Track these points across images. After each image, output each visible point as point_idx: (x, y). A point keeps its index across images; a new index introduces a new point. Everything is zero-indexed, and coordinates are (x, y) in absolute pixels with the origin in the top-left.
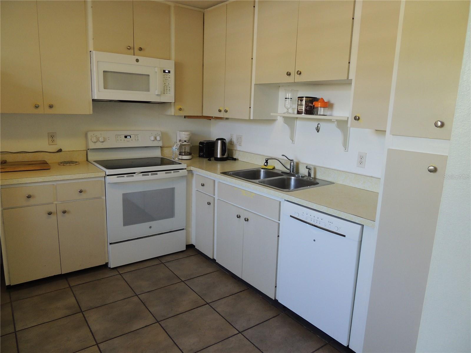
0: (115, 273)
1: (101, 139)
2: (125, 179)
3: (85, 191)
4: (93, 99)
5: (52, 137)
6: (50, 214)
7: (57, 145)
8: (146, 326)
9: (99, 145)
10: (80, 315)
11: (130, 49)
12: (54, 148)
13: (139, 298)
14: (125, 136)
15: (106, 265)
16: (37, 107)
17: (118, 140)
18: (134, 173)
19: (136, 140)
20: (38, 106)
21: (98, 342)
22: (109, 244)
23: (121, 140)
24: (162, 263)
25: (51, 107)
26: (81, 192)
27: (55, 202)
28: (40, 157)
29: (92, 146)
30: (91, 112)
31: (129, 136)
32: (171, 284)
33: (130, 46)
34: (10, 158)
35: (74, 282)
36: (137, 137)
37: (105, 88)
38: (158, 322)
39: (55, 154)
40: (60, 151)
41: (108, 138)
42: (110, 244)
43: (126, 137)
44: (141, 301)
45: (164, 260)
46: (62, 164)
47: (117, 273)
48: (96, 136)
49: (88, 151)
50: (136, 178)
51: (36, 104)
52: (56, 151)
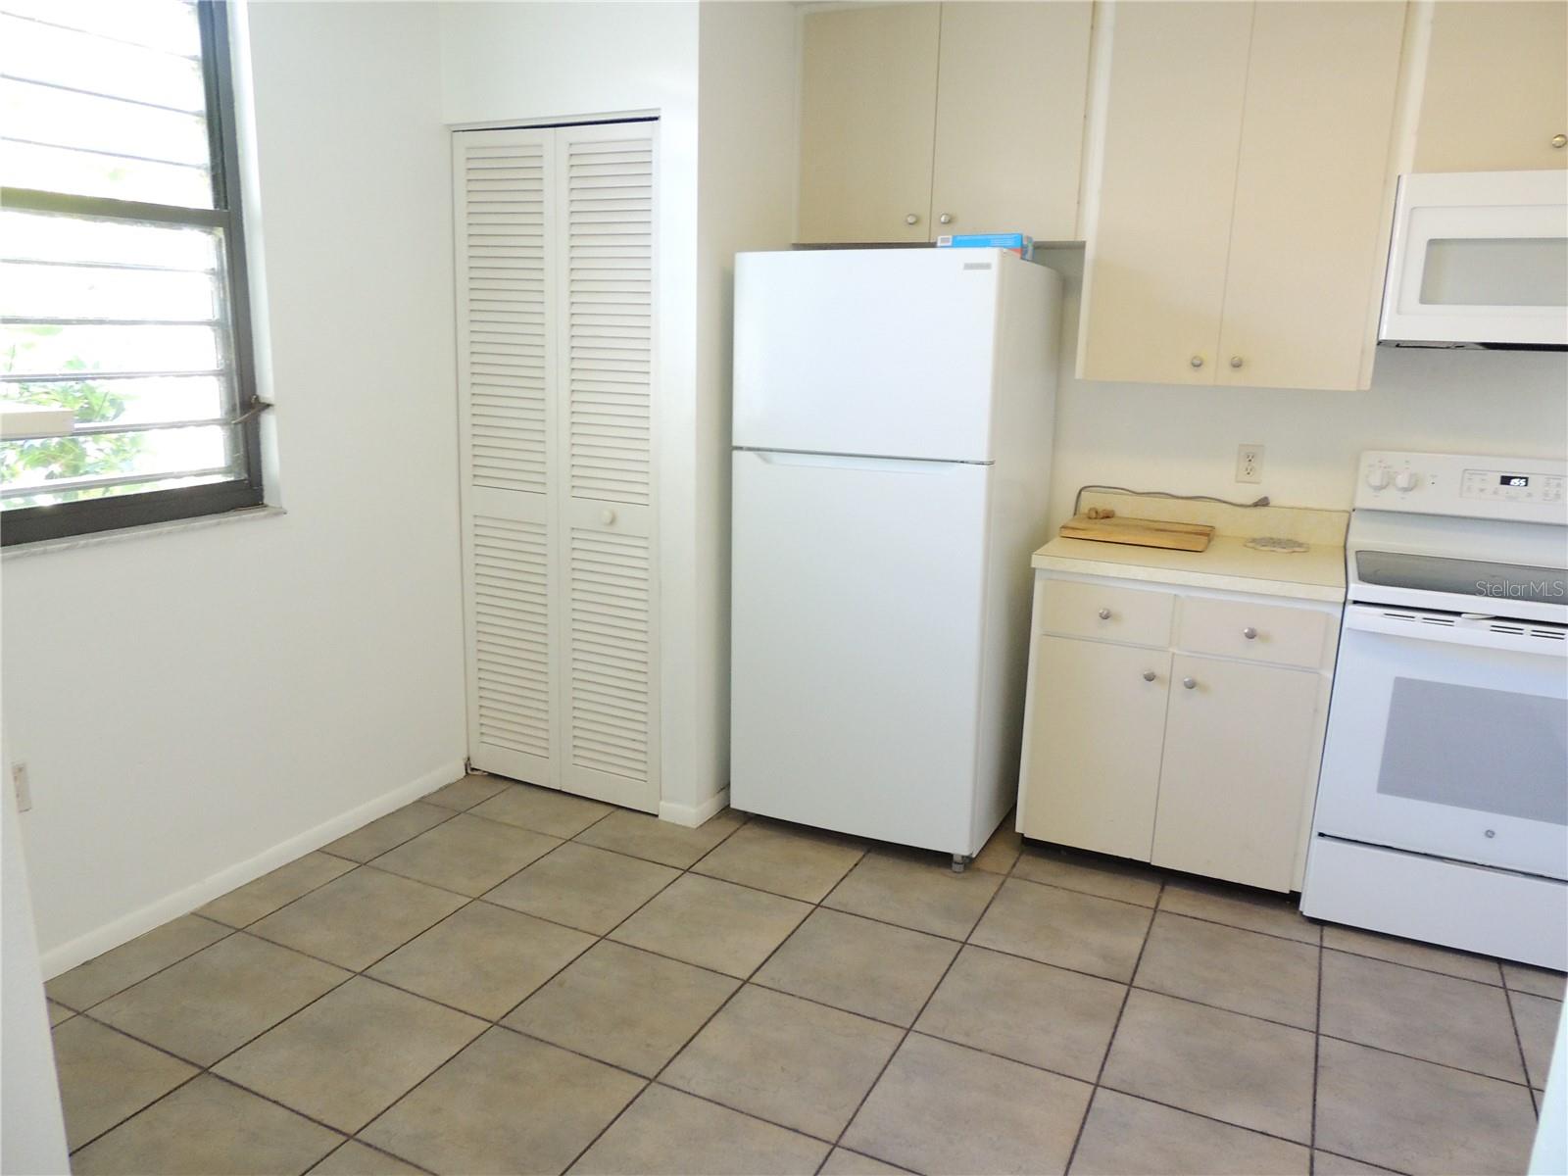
0: (1312, 935)
1: (1402, 480)
2: (1418, 627)
3: (1266, 638)
4: (1380, 339)
5: (1250, 458)
6: (1150, 678)
7: (1258, 483)
8: (1262, 1133)
9: (1390, 500)
10: (1123, 990)
11: (1566, 143)
12: (1251, 494)
13: (1317, 1044)
14: (1503, 477)
15: (1293, 899)
16: (1197, 365)
17: (1469, 488)
18: (1458, 614)
19: (1546, 495)
20: (1199, 362)
21: (1104, 1081)
22: (1315, 833)
23: (1482, 490)
24: (1504, 987)
25: (1237, 365)
26: (1251, 635)
27: (1171, 650)
28: (1200, 515)
29: (1366, 499)
30: (1367, 384)
31: (1521, 478)
32: (1470, 1069)
33: (1559, 136)
34: (1123, 507)
35: (1177, 900)
36: (1559, 485)
37: (1425, 298)
38: (1312, 1147)
39: (1248, 510)
40: (1263, 503)
41: (1434, 476)
42: (1321, 835)
43: (1506, 480)
44: (1317, 1056)
45: (1516, 980)
46: (1251, 545)
47: (1316, 940)
48: (1389, 467)
49: (1354, 513)
50: (1458, 632)
51: (1195, 358)
52: (1250, 502)
